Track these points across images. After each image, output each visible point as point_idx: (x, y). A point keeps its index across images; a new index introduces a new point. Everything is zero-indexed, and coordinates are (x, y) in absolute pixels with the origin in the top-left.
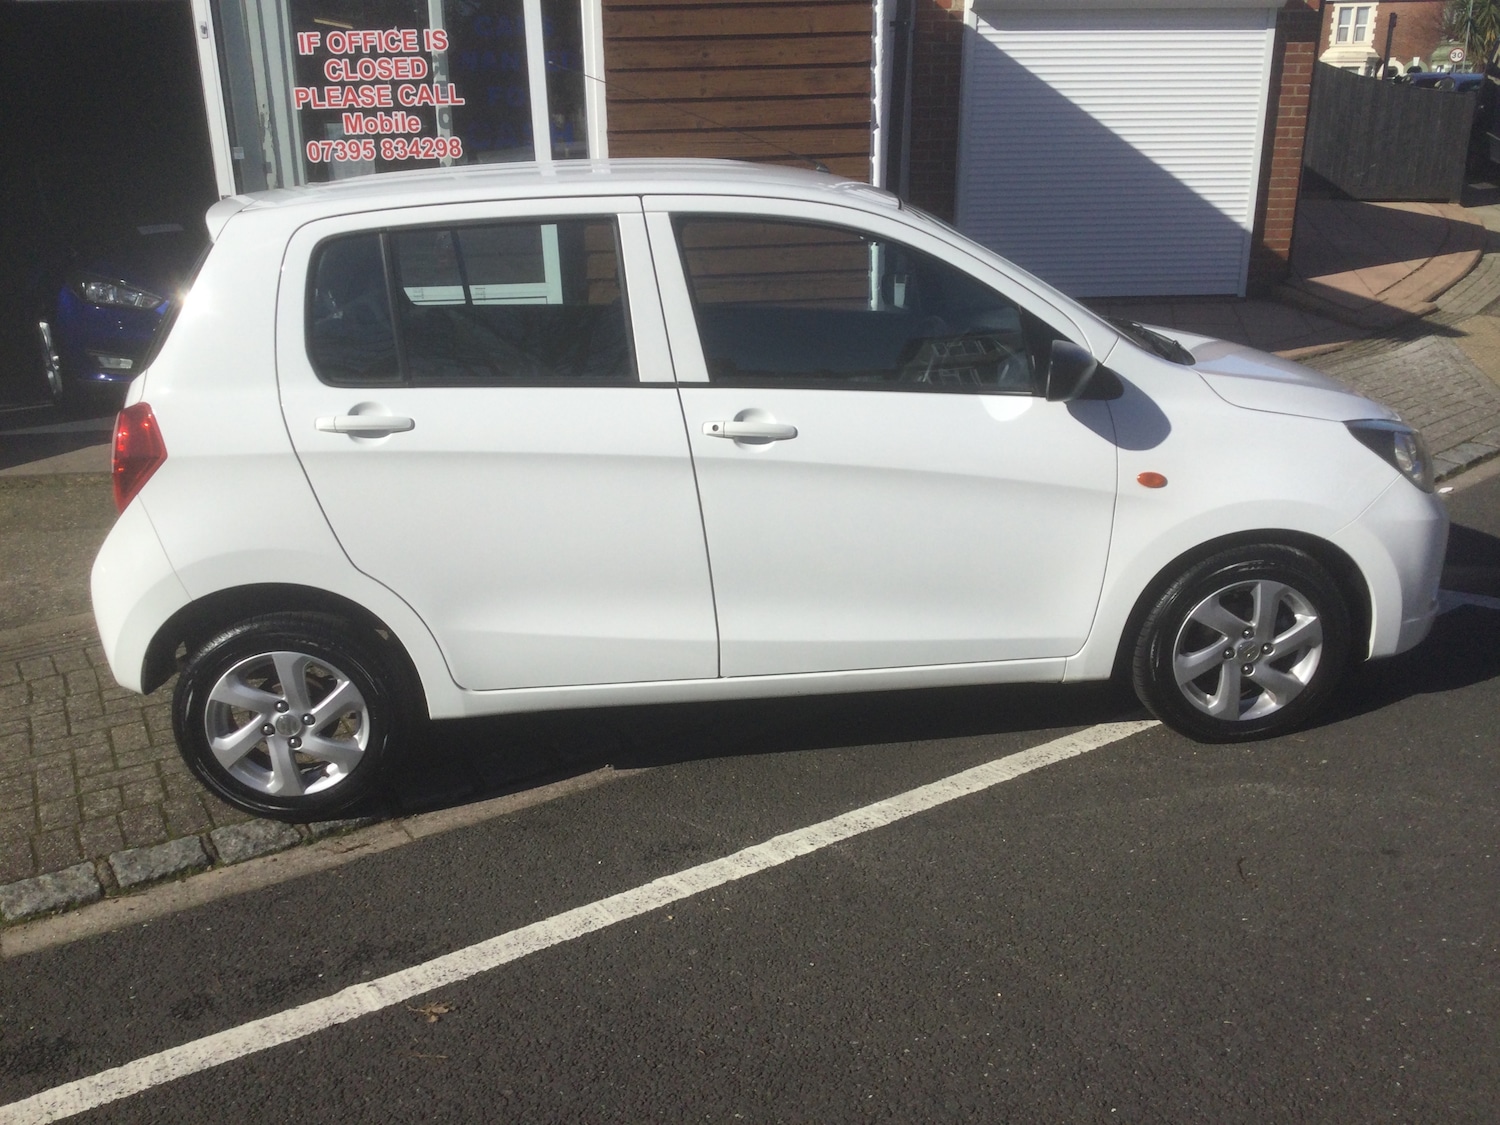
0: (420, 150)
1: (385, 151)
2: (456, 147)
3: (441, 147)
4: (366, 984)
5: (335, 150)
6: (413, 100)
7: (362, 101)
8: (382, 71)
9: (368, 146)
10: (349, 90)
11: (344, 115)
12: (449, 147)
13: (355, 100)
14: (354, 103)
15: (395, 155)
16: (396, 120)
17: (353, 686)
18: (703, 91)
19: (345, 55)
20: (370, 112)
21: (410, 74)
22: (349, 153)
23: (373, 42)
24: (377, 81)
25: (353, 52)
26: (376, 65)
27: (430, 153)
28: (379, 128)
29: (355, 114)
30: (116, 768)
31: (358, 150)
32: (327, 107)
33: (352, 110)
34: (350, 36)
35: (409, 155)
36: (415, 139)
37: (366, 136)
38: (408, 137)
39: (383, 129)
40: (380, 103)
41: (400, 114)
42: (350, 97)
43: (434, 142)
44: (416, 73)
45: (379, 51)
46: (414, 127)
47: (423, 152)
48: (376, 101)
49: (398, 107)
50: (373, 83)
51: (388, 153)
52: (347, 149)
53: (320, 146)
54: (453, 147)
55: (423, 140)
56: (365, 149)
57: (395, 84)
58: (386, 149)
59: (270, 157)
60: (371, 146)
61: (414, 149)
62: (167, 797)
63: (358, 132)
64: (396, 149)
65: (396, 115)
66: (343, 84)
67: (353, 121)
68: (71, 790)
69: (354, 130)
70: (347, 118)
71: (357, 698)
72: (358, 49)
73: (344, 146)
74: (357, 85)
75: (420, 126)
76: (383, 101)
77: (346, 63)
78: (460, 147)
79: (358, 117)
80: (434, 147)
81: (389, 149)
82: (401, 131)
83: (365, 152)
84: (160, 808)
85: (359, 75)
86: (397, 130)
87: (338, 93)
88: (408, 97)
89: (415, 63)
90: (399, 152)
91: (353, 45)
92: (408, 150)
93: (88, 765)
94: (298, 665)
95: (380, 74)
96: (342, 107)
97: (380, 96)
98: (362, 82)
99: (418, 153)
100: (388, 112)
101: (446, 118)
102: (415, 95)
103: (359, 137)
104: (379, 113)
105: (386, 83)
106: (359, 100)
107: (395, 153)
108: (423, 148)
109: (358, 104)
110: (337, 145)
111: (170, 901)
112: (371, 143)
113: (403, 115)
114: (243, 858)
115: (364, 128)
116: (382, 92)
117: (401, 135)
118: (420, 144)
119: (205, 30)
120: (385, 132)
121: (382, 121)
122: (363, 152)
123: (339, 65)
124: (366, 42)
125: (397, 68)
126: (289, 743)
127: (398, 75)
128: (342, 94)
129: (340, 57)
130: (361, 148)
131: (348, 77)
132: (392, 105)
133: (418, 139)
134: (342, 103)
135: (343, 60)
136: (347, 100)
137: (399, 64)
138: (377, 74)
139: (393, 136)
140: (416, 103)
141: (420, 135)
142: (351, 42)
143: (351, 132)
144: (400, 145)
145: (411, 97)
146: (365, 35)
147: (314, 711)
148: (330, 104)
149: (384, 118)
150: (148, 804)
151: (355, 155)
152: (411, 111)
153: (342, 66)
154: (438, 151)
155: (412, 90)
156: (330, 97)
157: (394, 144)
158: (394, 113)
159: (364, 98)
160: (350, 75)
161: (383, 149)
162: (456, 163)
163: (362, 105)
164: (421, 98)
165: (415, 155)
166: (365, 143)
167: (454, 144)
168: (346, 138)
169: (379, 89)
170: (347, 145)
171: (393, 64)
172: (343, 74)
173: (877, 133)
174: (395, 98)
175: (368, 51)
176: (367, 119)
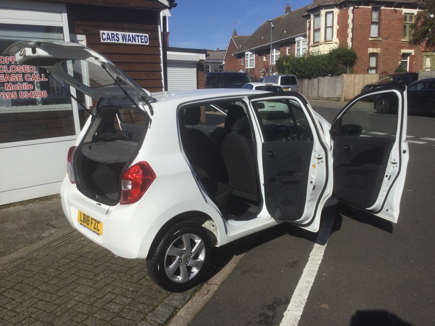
0: (33, 95)
1: (20, 96)
2: (45, 94)
5: (2, 96)
6: (30, 79)
7: (12, 79)
8: (19, 70)
9: (14, 94)
10: (7, 76)
11: (5, 84)
12: (43, 94)
14: (9, 80)
15: (24, 97)
16: (24, 86)
19: (6, 64)
20: (14, 83)
21: (29, 71)
22: (7, 97)
24: (17, 73)
25: (8, 63)
26: (17, 68)
27: (36, 96)
28: (18, 88)
31: (11, 96)
33: (8, 82)
34: (7, 58)
35: (29, 97)
36: (31, 91)
37: (14, 91)
38: (29, 91)
39: (20, 88)
40: (18, 80)
41: (25, 83)
42: (8, 78)
43: (38, 92)
44: (31, 70)
46: (31, 88)
47: (34, 96)
48: (17, 79)
49: (25, 81)
50: (16, 74)
51: (22, 96)
52: (7, 95)
54: (44, 94)
55: (34, 92)
56: (13, 95)
57: (24, 74)
58: (21, 95)
60: (16, 94)
61: (31, 95)
63: (11, 89)
64: (25, 95)
65: (24, 84)
66: (5, 74)
67: (9, 86)
69: (9, 89)
70: (7, 85)
72: (10, 62)
73: (5, 94)
74: (10, 74)
75: (33, 87)
76: (19, 79)
77: (6, 67)
78: (46, 94)
79: (11, 85)
80: (38, 94)
81: (22, 95)
82: (26, 89)
83: (13, 96)
85: (11, 71)
86: (25, 89)
87: (3, 77)
88: (28, 77)
89: (30, 67)
90: (26, 96)
91: (8, 61)
92: (29, 95)
95: (18, 70)
97: (18, 78)
98: (12, 73)
99: (32, 96)
100: (22, 83)
101: (39, 85)
102: (31, 77)
103: (11, 91)
104: (18, 83)
105: (20, 73)
106: (11, 79)
107: (24, 96)
108: (34, 94)
109: (10, 80)
110: (3, 94)
112: (15, 93)
113: (26, 84)
115: (13, 88)
116: (19, 76)
117: (26, 90)
118: (33, 93)
120: (20, 89)
121: (19, 86)
123: (3, 67)
124: (13, 60)
125: (24, 69)
127: (24, 71)
128: (5, 77)
129: (3, 65)
130: (12, 95)
131: (6, 71)
132: (23, 81)
133: (32, 91)
134: (5, 80)
135: (5, 66)
136: (6, 79)
137: (25, 68)
138: (17, 70)
139: (24, 91)
140: (31, 80)
142: (7, 60)
143: (8, 89)
144: (26, 94)
145: (29, 78)
146: (12, 58)
149: (20, 85)
151: (10, 97)
152: (30, 83)
153: (5, 68)
154: (39, 95)
155: (30, 76)
157: (24, 93)
158: (23, 83)
159: (12, 78)
160: (7, 71)
161: (20, 95)
163: (12, 81)
164: (33, 78)
165: (31, 97)
166: (13, 93)
167: (45, 93)
168: (7, 92)
169: (18, 76)
170: (7, 94)
171: (23, 67)
172: (5, 70)
174: (23, 78)
175: (14, 63)
176: (14, 85)
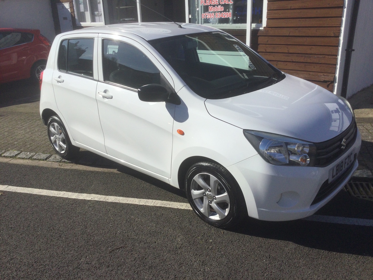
3: (227, 15)
5: (207, 16)
6: (223, 2)
12: (229, 15)
13: (211, 3)
14: (211, 4)
16: (219, 8)
27: (225, 16)
32: (206, 5)
33: (211, 5)
35: (221, 17)
37: (213, 12)
38: (221, 12)
41: (220, 6)
43: (226, 13)
46: (222, 10)
47: (223, 16)
48: (215, 3)
49: (219, 4)
52: (209, 15)
53: (204, 15)
59: (197, 17)
63: (211, 11)
70: (210, 7)
75: (223, 9)
76: (217, 3)
78: (231, 15)
79: (212, 7)
80: (226, 15)
81: (217, 15)
82: (220, 11)
92: (221, 15)
99: (222, 16)
100: (217, 5)
101: (231, 7)
106: (212, 3)
107: (218, 16)
108: (224, 15)
110: (207, 14)
112: (214, 14)
115: (213, 10)
118: (223, 14)
120: (216, 11)
121: (216, 8)
122: (212, 16)
128: (209, 1)
130: (212, 15)
132: (218, 4)
134: (209, 4)
136: (210, 3)
139: (218, 12)
140: (223, 3)
141: (223, 12)
144: (219, 14)
148: (207, 4)
151: (210, 17)
152: (222, 5)
154: (226, 16)
156: (207, 2)
158: (219, 6)
159: (213, 2)
163: (213, 4)
170: (209, 14)
173: (345, 10)
174: (219, 2)
176: (214, 7)
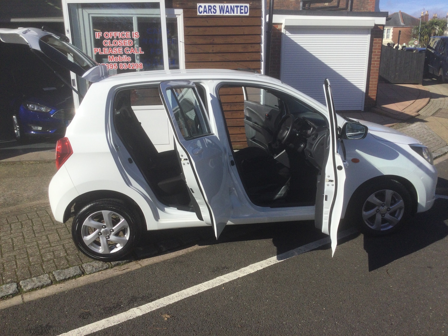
0: (131, 66)
1: (120, 67)
2: (141, 66)
3: (137, 66)
4: (136, 308)
6: (129, 52)
7: (114, 52)
8: (120, 43)
9: (115, 65)
10: (110, 49)
11: (108, 56)
12: (139, 66)
13: (112, 52)
14: (112, 53)
15: (123, 68)
16: (124, 58)
17: (125, 220)
18: (213, 50)
19: (109, 39)
20: (116, 55)
21: (128, 45)
22: (110, 67)
23: (117, 35)
24: (118, 46)
25: (111, 38)
26: (118, 42)
27: (134, 67)
28: (119, 60)
29: (112, 56)
30: (51, 246)
31: (112, 66)
32: (104, 54)
33: (111, 55)
34: (110, 33)
35: (127, 68)
36: (129, 63)
37: (115, 62)
38: (127, 63)
39: (120, 60)
40: (119, 53)
41: (125, 56)
42: (110, 51)
43: (135, 64)
44: (130, 44)
45: (119, 38)
46: (129, 60)
47: (132, 67)
48: (118, 52)
49: (124, 54)
50: (117, 47)
51: (121, 67)
54: (140, 66)
55: (132, 63)
56: (114, 66)
57: (124, 47)
58: (121, 66)
60: (116, 65)
61: (129, 66)
62: (68, 255)
63: (113, 61)
64: (124, 66)
65: (124, 56)
66: (108, 47)
67: (111, 58)
68: (38, 253)
69: (111, 60)
70: (109, 57)
71: (126, 224)
72: (113, 37)
73: (108, 65)
74: (112, 47)
75: (131, 60)
77: (109, 41)
79: (113, 57)
80: (135, 65)
81: (122, 66)
82: (125, 61)
83: (115, 67)
84: (66, 258)
85: (113, 45)
86: (124, 61)
87: (107, 50)
88: (127, 51)
89: (130, 41)
90: (124, 67)
91: (112, 36)
92: (127, 66)
93: (42, 246)
94: (109, 214)
95: (119, 44)
96: (108, 54)
97: (119, 51)
98: (114, 47)
99: (130, 67)
100: (121, 55)
101: (138, 57)
102: (129, 51)
103: (113, 63)
104: (119, 56)
105: (121, 47)
106: (113, 52)
107: (123, 67)
108: (132, 66)
109: (113, 53)
110: (106, 65)
111: (72, 285)
112: (116, 64)
113: (126, 56)
114: (92, 272)
116: (120, 50)
117: (125, 62)
118: (131, 65)
119: (68, 31)
120: (120, 61)
121: (120, 58)
122: (114, 67)
123: (107, 42)
124: (115, 35)
125: (124, 43)
126: (106, 238)
127: (124, 45)
128: (108, 50)
129: (108, 39)
130: (113, 66)
131: (110, 45)
133: (130, 63)
134: (108, 53)
135: (108, 40)
136: (109, 52)
137: (125, 42)
138: (118, 44)
139: (123, 62)
140: (130, 53)
141: (131, 62)
142: (111, 35)
143: (110, 61)
144: (125, 65)
145: (128, 51)
146: (115, 33)
147: (113, 228)
148: (104, 53)
149: (120, 57)
150: (62, 257)
151: (112, 68)
152: (128, 55)
153: (108, 42)
154: (136, 67)
155: (129, 49)
156: (104, 51)
157: (123, 65)
158: (123, 56)
159: (114, 51)
160: (110, 44)
161: (120, 66)
162: (141, 70)
163: (114, 53)
164: (131, 51)
165: (129, 68)
166: (115, 64)
167: (141, 65)
168: (109, 63)
169: (119, 49)
170: (109, 65)
171: (123, 41)
172: (108, 44)
173: (263, 63)
174: (123, 51)
175: (116, 38)
176: (115, 57)
